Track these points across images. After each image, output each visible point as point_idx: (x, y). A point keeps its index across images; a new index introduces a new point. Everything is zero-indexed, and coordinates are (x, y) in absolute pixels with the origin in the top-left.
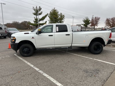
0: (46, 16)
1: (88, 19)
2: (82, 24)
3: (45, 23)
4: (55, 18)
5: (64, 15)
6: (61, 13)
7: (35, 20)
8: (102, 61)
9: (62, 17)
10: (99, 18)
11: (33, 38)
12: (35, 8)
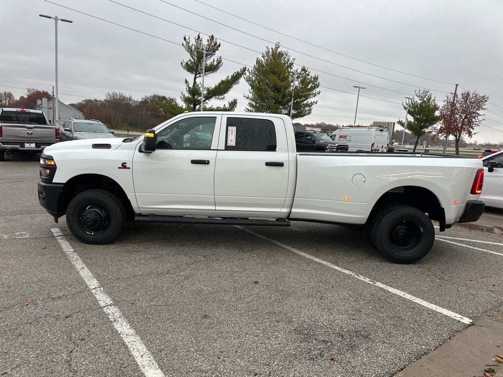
0: (235, 78)
1: (429, 99)
2: (400, 123)
3: (227, 106)
4: (277, 89)
5: (316, 78)
6: (304, 70)
7: (187, 95)
8: (408, 296)
9: (309, 86)
10: (484, 99)
11: (124, 166)
12: (193, 42)
